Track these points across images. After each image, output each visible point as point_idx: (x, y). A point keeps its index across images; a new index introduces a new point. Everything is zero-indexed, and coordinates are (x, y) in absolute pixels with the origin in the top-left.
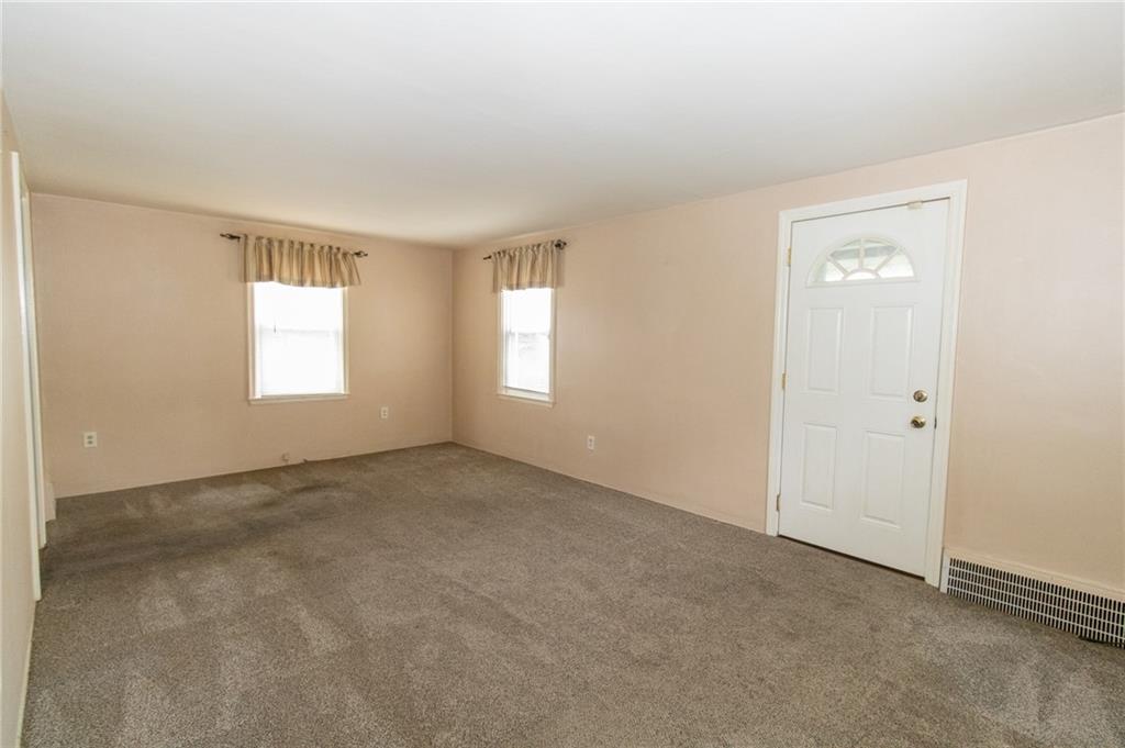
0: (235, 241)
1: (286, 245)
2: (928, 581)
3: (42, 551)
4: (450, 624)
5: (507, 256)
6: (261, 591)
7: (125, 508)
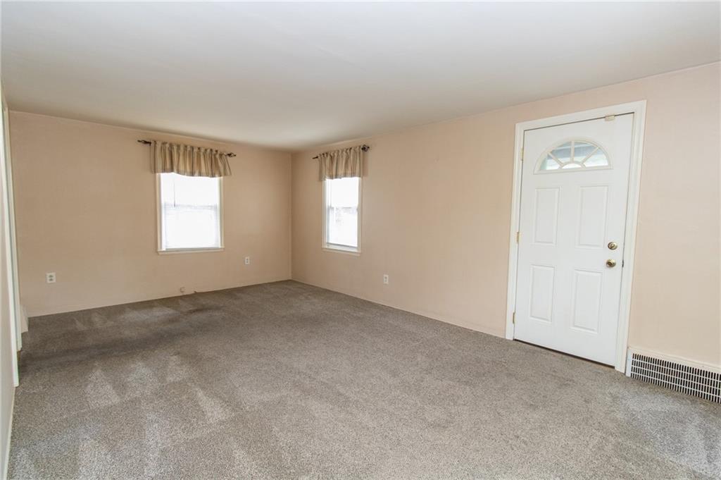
0: (148, 145)
1: (182, 148)
2: (617, 369)
3: (19, 353)
4: (301, 400)
5: (329, 156)
6: (170, 379)
7: (75, 323)
